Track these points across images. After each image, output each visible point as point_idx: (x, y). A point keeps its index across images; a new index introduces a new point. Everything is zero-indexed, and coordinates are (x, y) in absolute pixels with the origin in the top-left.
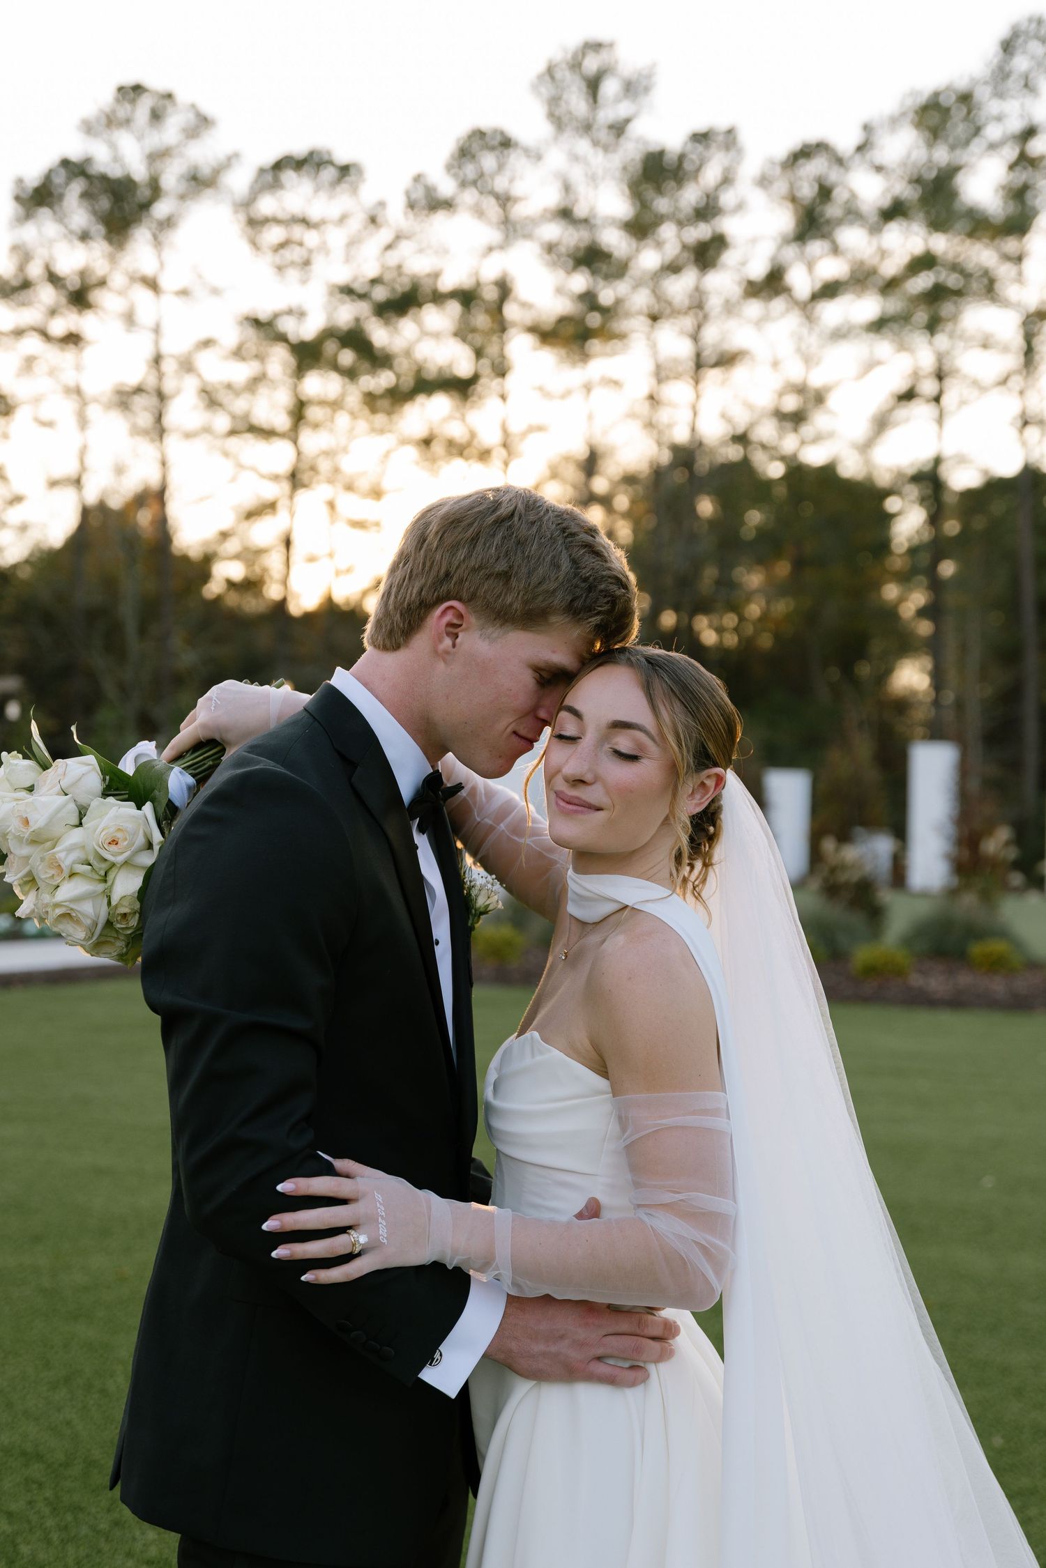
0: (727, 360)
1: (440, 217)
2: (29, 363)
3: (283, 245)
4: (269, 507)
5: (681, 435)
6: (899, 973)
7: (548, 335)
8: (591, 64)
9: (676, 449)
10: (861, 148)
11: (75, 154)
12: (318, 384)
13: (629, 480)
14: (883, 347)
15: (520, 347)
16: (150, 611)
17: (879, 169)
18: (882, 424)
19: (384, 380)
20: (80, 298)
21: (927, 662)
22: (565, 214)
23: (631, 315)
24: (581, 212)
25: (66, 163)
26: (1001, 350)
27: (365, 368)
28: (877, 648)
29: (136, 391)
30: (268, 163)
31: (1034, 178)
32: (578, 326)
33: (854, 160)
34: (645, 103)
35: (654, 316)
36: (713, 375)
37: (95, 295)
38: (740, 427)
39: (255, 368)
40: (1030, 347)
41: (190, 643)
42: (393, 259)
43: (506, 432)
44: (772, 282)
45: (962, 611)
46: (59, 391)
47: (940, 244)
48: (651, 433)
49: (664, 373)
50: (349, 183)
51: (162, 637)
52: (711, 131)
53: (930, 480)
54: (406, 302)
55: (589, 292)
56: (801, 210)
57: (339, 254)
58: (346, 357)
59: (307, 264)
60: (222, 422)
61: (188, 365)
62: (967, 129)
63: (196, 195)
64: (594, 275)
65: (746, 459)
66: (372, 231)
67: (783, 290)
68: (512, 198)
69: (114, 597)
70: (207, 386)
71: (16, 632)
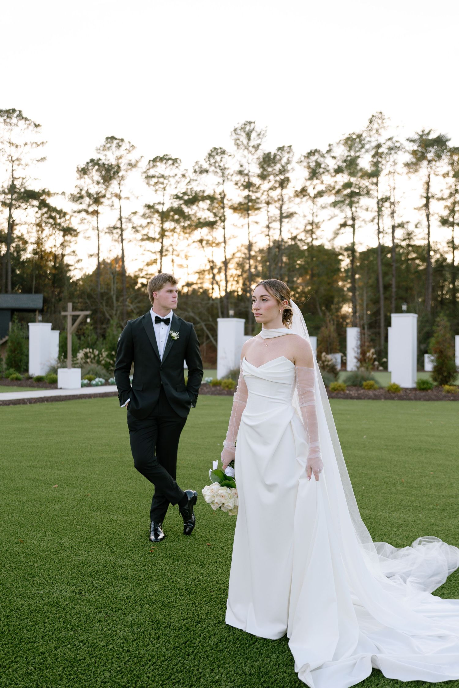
0: (290, 215)
1: (204, 175)
2: (82, 220)
3: (156, 183)
4: (155, 261)
5: (277, 237)
6: (343, 390)
7: (235, 209)
8: (248, 128)
9: (275, 242)
10: (329, 151)
11: (95, 158)
12: (168, 225)
13: (261, 251)
14: (336, 211)
16: (119, 294)
17: (334, 157)
18: (336, 234)
19: (187, 223)
20: (97, 201)
21: (351, 305)
22: (240, 173)
23: (261, 202)
24: (246, 172)
25: (92, 161)
26: (371, 211)
27: (182, 220)
28: (336, 300)
29: (115, 228)
30: (152, 159)
31: (380, 159)
32: (245, 206)
33: (326, 155)
34: (264, 140)
35: (268, 203)
36: (285, 220)
37: (102, 200)
38: (294, 235)
39: (149, 220)
40: (380, 210)
41: (132, 303)
42: (189, 187)
43: (225, 238)
44: (303, 192)
45: (361, 288)
46: (91, 229)
47: (353, 180)
48: (268, 237)
49: (271, 220)
50: (176, 165)
51: (124, 301)
52: (283, 147)
53: (351, 249)
54: (194, 200)
55: (249, 196)
56: (310, 170)
57: (174, 186)
58: (176, 217)
59: (164, 189)
60: (139, 236)
61: (130, 220)
62: (360, 146)
63: (131, 169)
64: (249, 191)
65: (296, 244)
66: (183, 179)
67: (307, 194)
68: (225, 168)
69: (109, 289)
70: (135, 225)
71: (80, 300)
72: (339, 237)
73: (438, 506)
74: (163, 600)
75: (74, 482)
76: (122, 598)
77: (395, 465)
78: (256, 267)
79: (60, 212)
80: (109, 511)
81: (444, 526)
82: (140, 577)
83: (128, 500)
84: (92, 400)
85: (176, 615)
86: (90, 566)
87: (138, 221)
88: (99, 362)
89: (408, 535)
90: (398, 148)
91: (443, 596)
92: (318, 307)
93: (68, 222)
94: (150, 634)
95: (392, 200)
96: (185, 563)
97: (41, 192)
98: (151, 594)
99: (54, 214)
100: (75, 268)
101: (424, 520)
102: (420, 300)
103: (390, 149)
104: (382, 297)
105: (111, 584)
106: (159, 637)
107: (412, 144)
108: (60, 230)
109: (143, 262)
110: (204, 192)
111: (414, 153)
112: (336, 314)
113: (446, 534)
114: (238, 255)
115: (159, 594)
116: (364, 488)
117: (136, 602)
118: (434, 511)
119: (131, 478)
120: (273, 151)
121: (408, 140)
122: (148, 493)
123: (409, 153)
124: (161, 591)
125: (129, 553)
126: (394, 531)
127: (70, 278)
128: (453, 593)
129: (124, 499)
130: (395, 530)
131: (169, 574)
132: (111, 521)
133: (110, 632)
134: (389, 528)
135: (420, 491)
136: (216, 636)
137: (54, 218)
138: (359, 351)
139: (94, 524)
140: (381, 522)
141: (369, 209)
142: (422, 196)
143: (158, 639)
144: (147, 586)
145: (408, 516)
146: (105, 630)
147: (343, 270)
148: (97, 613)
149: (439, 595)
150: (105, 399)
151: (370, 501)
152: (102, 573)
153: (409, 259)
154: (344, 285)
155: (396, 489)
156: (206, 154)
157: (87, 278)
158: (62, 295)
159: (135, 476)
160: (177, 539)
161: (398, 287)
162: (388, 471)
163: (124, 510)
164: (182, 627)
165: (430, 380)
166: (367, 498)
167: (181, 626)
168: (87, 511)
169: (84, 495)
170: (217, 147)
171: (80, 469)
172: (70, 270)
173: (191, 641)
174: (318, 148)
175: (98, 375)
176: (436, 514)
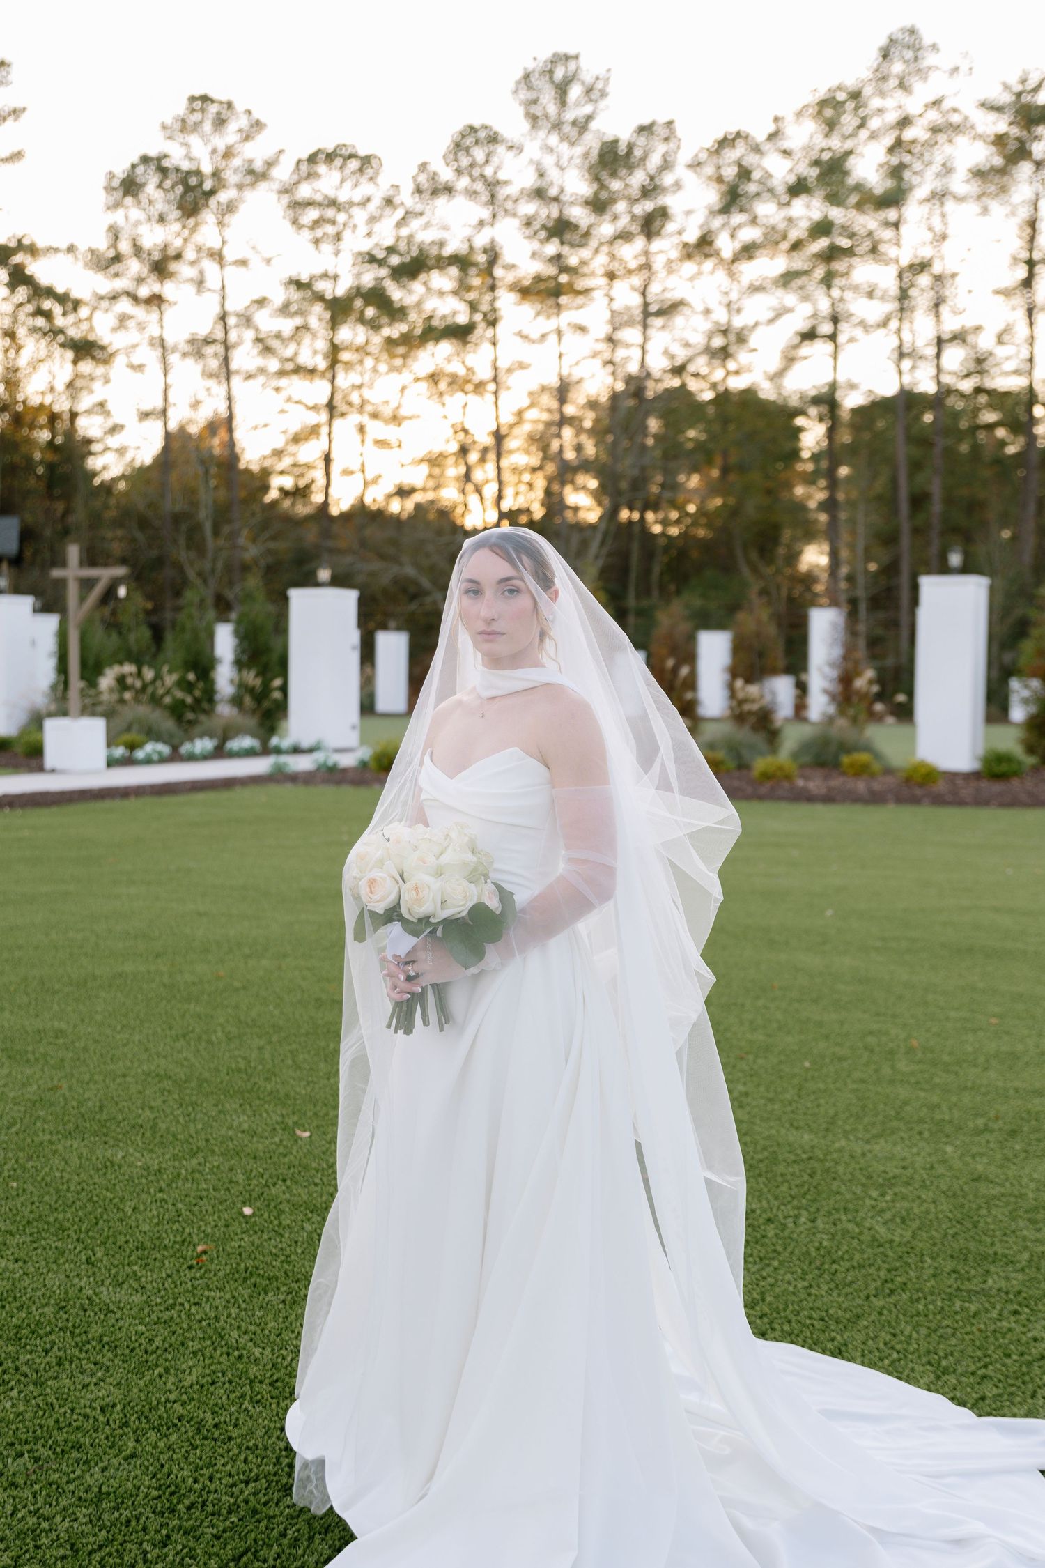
0: (670, 309)
1: (441, 201)
2: (123, 319)
3: (316, 222)
4: (314, 431)
5: (633, 368)
6: (788, 777)
7: (525, 292)
8: (559, 72)
9: (628, 380)
10: (772, 137)
11: (155, 152)
12: (349, 333)
13: (593, 405)
14: (790, 299)
15: (506, 301)
16: (222, 515)
17: (786, 153)
18: (790, 360)
19: (400, 328)
20: (161, 267)
21: (826, 547)
22: (539, 194)
23: (593, 274)
24: (553, 192)
25: (145, 160)
26: (882, 298)
27: (384, 320)
28: (787, 534)
29: (208, 341)
30: (305, 156)
31: (907, 159)
32: (552, 284)
33: (766, 147)
34: (603, 104)
35: (611, 276)
36: (657, 322)
37: (173, 266)
38: (678, 362)
39: (298, 321)
40: (903, 296)
41: (254, 540)
42: (404, 232)
43: (496, 368)
44: (704, 246)
45: (851, 504)
46: (146, 342)
47: (836, 214)
48: (610, 368)
49: (618, 321)
50: (369, 172)
51: (233, 536)
52: (652, 124)
53: (827, 401)
54: (413, 268)
55: (559, 257)
56: (724, 188)
57: (363, 229)
58: (370, 312)
59: (338, 237)
60: (273, 365)
61: (247, 320)
62: (857, 122)
63: (253, 185)
64: (562, 243)
65: (683, 385)
66: (388, 211)
67: (712, 252)
68: (498, 182)
69: (195, 505)
70: (262, 336)
71: (119, 533)
72: (797, 367)
73: (1000, 1122)
74: (202, 1415)
75: (30, 1048)
76: (88, 1410)
77: (900, 997)
78: (579, 448)
79: (62, 299)
80: (106, 1135)
81: (1008, 1184)
82: (151, 1341)
83: (164, 1102)
84: (132, 803)
85: (229, 1467)
86: (20, 1308)
87: (267, 322)
88: (155, 701)
89: (907, 1210)
90: (956, 129)
91: (981, 1404)
92: (739, 553)
93: (85, 326)
94: (144, 1529)
95: (937, 268)
96: (282, 1297)
97: (13, 244)
98: (172, 1397)
99: (47, 304)
100: (107, 449)
101: (958, 1164)
102: (1006, 534)
103: (935, 130)
104: (906, 527)
105: (67, 1366)
106: (168, 1536)
107: (993, 116)
108: (62, 345)
109: (284, 432)
110: (442, 244)
111: (1000, 140)
112: (788, 571)
113: (1010, 1208)
114: (533, 414)
115: (196, 1397)
116: (807, 1064)
117: (126, 1424)
118: (987, 1136)
119: (184, 1036)
120: (624, 133)
121: (983, 105)
122: (222, 1082)
123: (984, 141)
124: (202, 1386)
125: (136, 1268)
126: (871, 1198)
127: (94, 474)
128: (1011, 1394)
129: (154, 1099)
130: (874, 1194)
131: (235, 1334)
132: (106, 1167)
133: (32, 1521)
134: (859, 1190)
135: (956, 1073)
136: (329, 1535)
137: (48, 315)
138: (834, 674)
139: (58, 1174)
140: (841, 1169)
141: (878, 293)
142: (1015, 260)
143: (165, 1546)
144: (167, 1370)
145: (915, 1150)
146: (20, 1515)
147: (806, 454)
148: (10, 1460)
149: (972, 1401)
150: (167, 799)
151: (819, 1106)
152: (48, 1329)
153: (978, 427)
154: (812, 496)
155: (893, 1067)
156: (446, 143)
157: (139, 476)
158: (71, 519)
159: (197, 1030)
160: (276, 1222)
161: (949, 501)
162: (878, 1014)
163: (148, 1134)
164: (239, 1507)
165: (1017, 750)
166: (812, 1097)
167: (234, 1504)
168: (48, 1137)
169: (50, 1085)
170: (477, 124)
171: (55, 1007)
172: (90, 453)
173: (255, 1554)
174: (745, 128)
175: (152, 734)
176: (991, 1145)
